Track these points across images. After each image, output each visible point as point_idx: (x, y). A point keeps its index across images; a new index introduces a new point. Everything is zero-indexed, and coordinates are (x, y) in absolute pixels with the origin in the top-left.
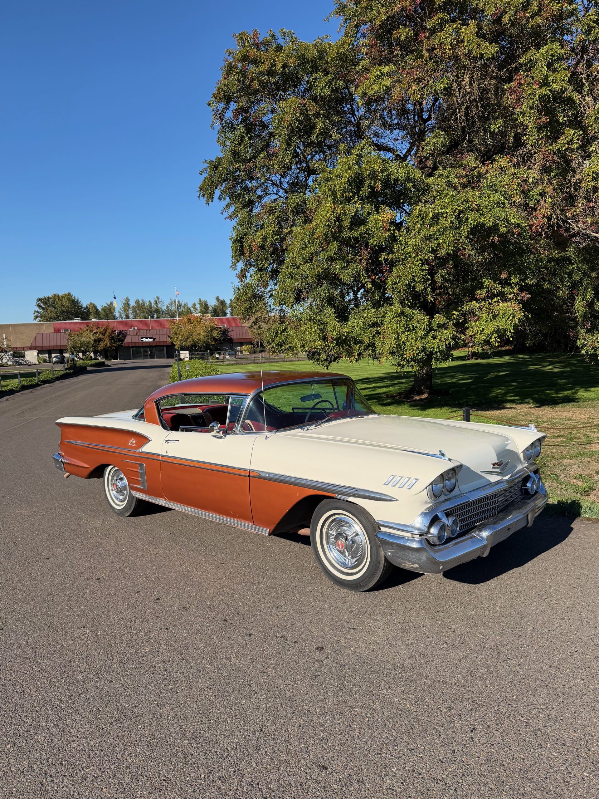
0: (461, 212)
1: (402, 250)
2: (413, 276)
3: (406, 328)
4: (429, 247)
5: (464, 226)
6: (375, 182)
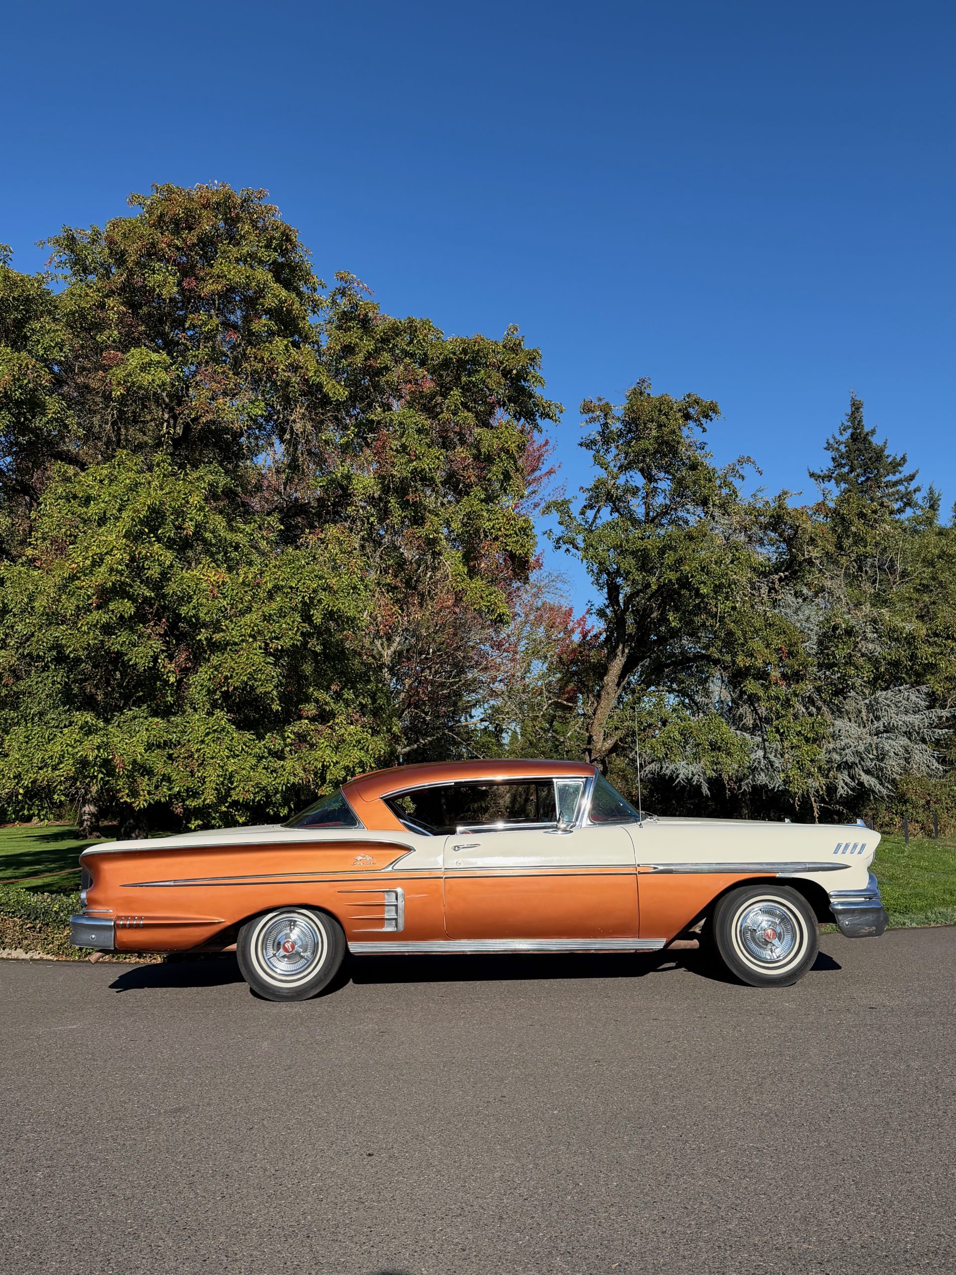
0: (314, 590)
1: (232, 629)
4: (272, 632)
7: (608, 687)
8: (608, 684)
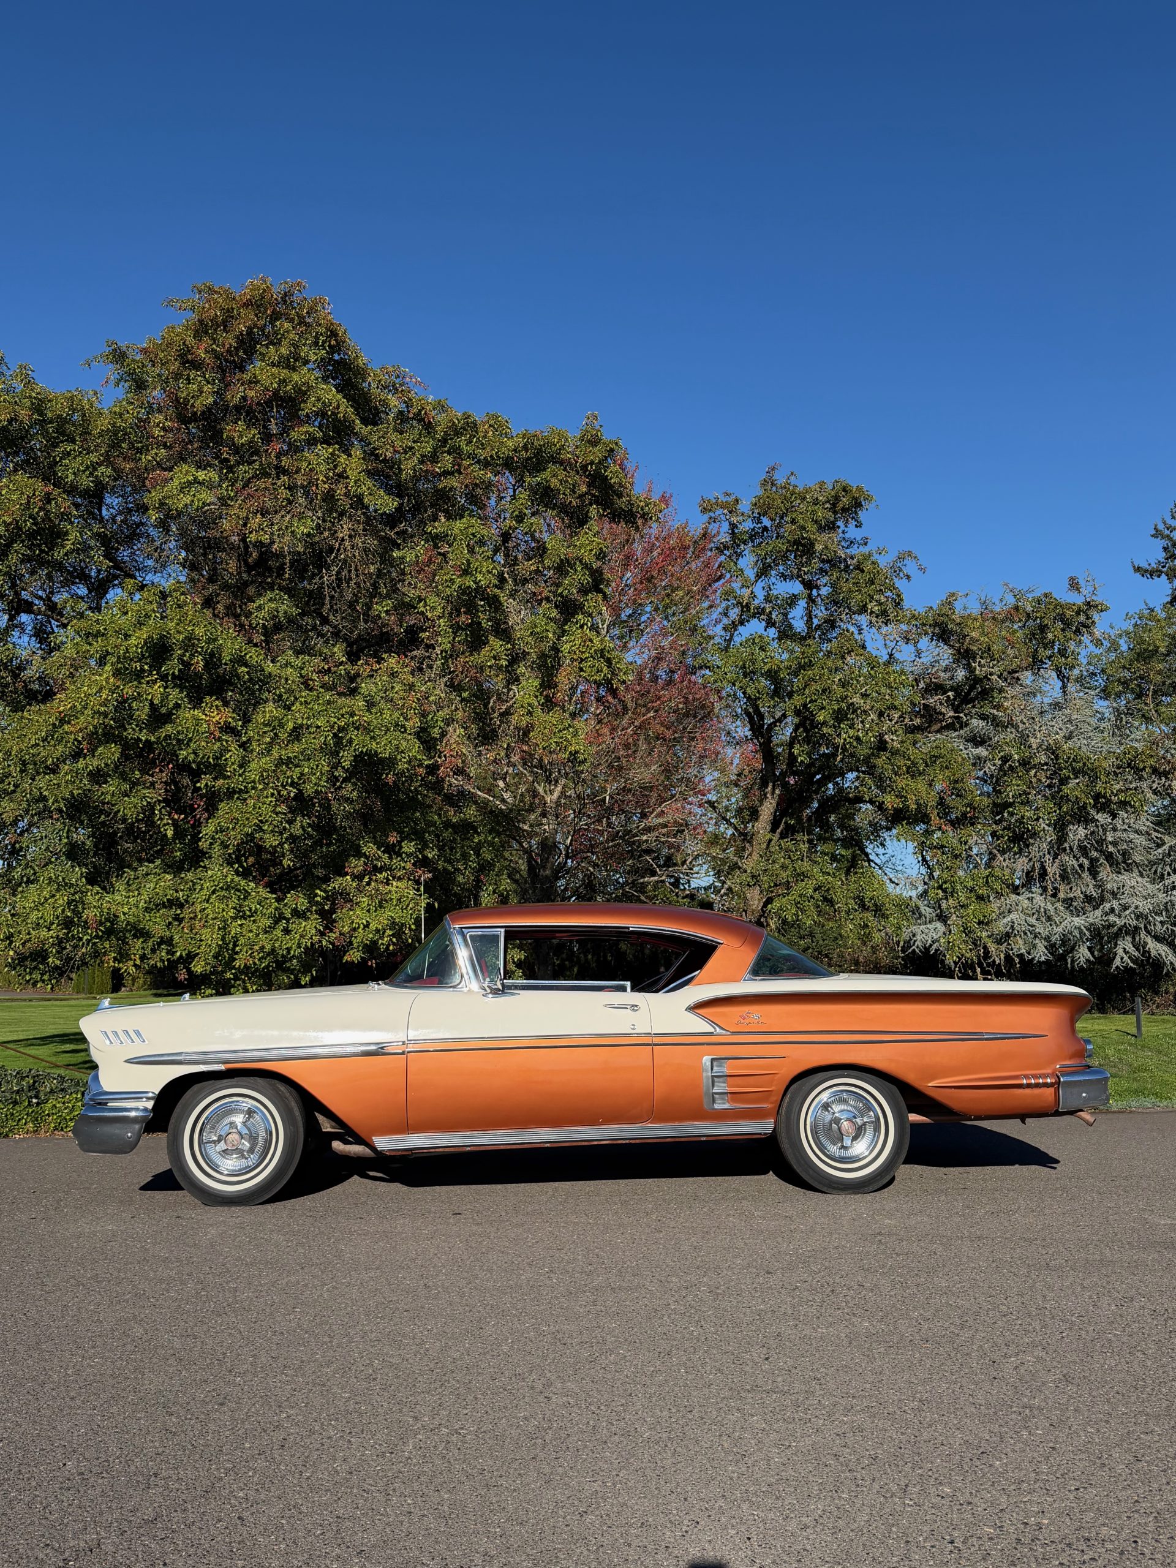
0: (341, 729)
1: (240, 775)
2: (261, 821)
3: (239, 911)
4: (288, 778)
5: (344, 751)
6: (193, 655)
7: (759, 835)
8: (759, 832)
